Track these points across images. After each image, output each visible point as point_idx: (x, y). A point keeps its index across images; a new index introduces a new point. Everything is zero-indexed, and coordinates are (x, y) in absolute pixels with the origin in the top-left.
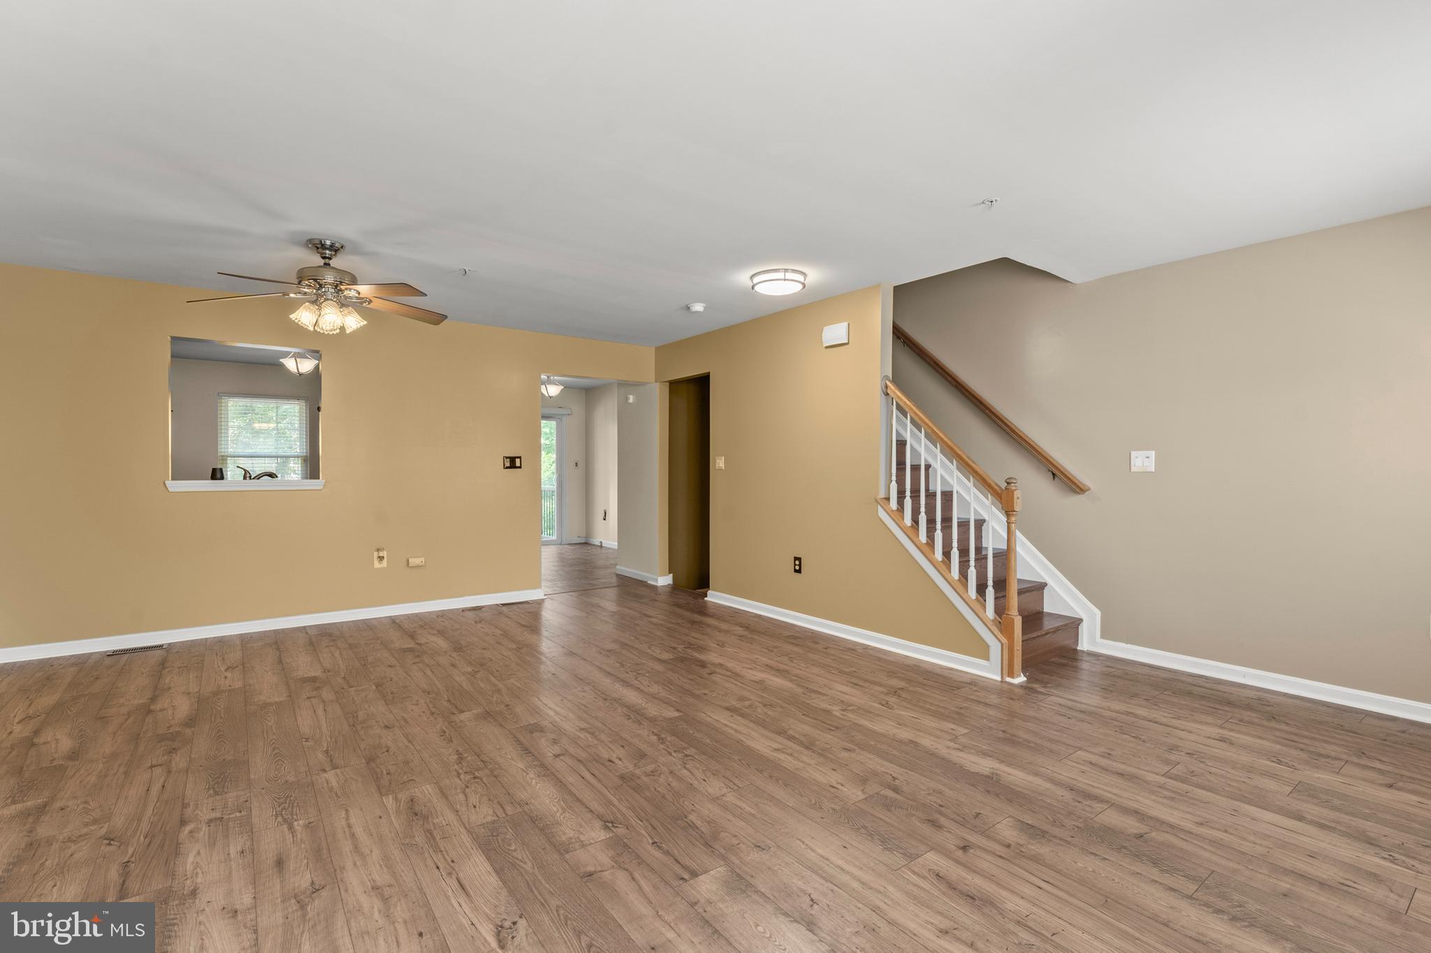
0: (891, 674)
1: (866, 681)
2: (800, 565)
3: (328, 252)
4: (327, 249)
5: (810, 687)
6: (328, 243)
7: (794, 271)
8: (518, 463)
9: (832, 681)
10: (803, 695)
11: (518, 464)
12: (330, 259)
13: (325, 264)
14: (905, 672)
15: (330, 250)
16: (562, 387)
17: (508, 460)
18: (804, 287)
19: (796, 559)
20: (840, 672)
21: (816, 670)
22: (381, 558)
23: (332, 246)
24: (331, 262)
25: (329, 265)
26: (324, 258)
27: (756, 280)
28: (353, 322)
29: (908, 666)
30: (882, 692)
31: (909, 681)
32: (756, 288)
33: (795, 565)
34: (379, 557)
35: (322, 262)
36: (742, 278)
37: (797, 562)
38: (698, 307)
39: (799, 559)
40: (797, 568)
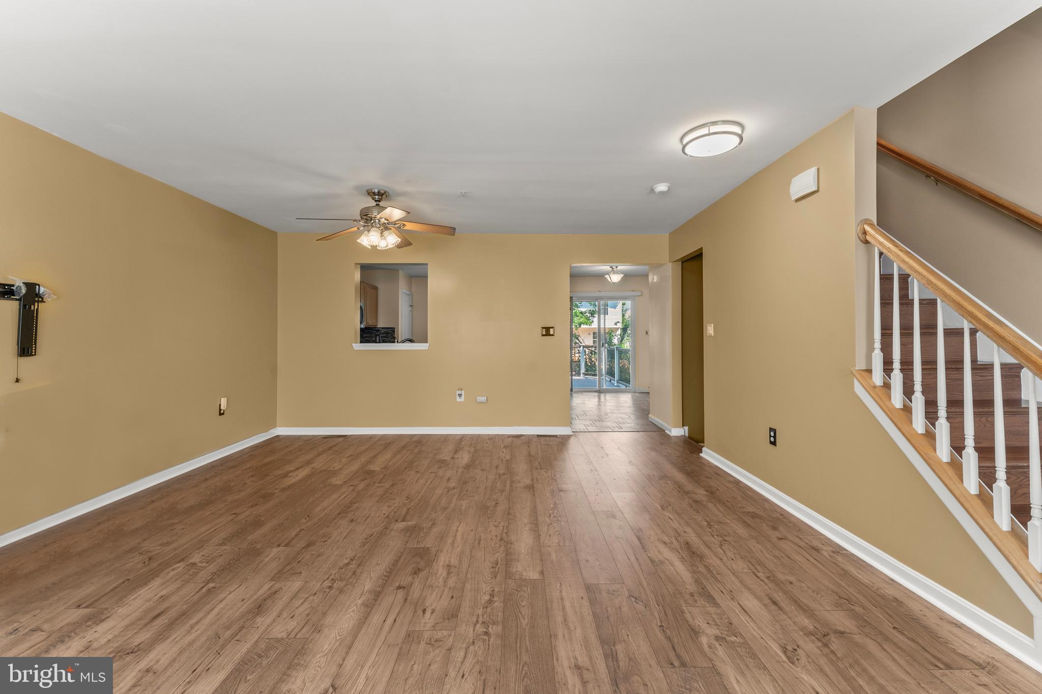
0: (843, 602)
1: (796, 602)
2: (775, 437)
3: (377, 197)
4: (376, 195)
5: (709, 587)
6: (376, 191)
7: (725, 122)
8: (551, 331)
9: (746, 587)
10: (688, 596)
11: (551, 333)
12: (380, 201)
13: (377, 205)
14: (869, 606)
15: (378, 195)
16: (623, 275)
17: (544, 330)
18: (741, 139)
19: (771, 429)
20: (768, 578)
21: (740, 566)
22: (460, 395)
23: (379, 192)
24: (380, 203)
25: (379, 205)
26: (376, 201)
27: (686, 140)
28: (392, 240)
29: (883, 597)
30: (803, 629)
31: (864, 623)
32: (687, 150)
33: (770, 436)
34: (459, 394)
35: (374, 204)
36: (671, 142)
37: (772, 434)
38: (662, 187)
39: (775, 431)
40: (772, 439)
